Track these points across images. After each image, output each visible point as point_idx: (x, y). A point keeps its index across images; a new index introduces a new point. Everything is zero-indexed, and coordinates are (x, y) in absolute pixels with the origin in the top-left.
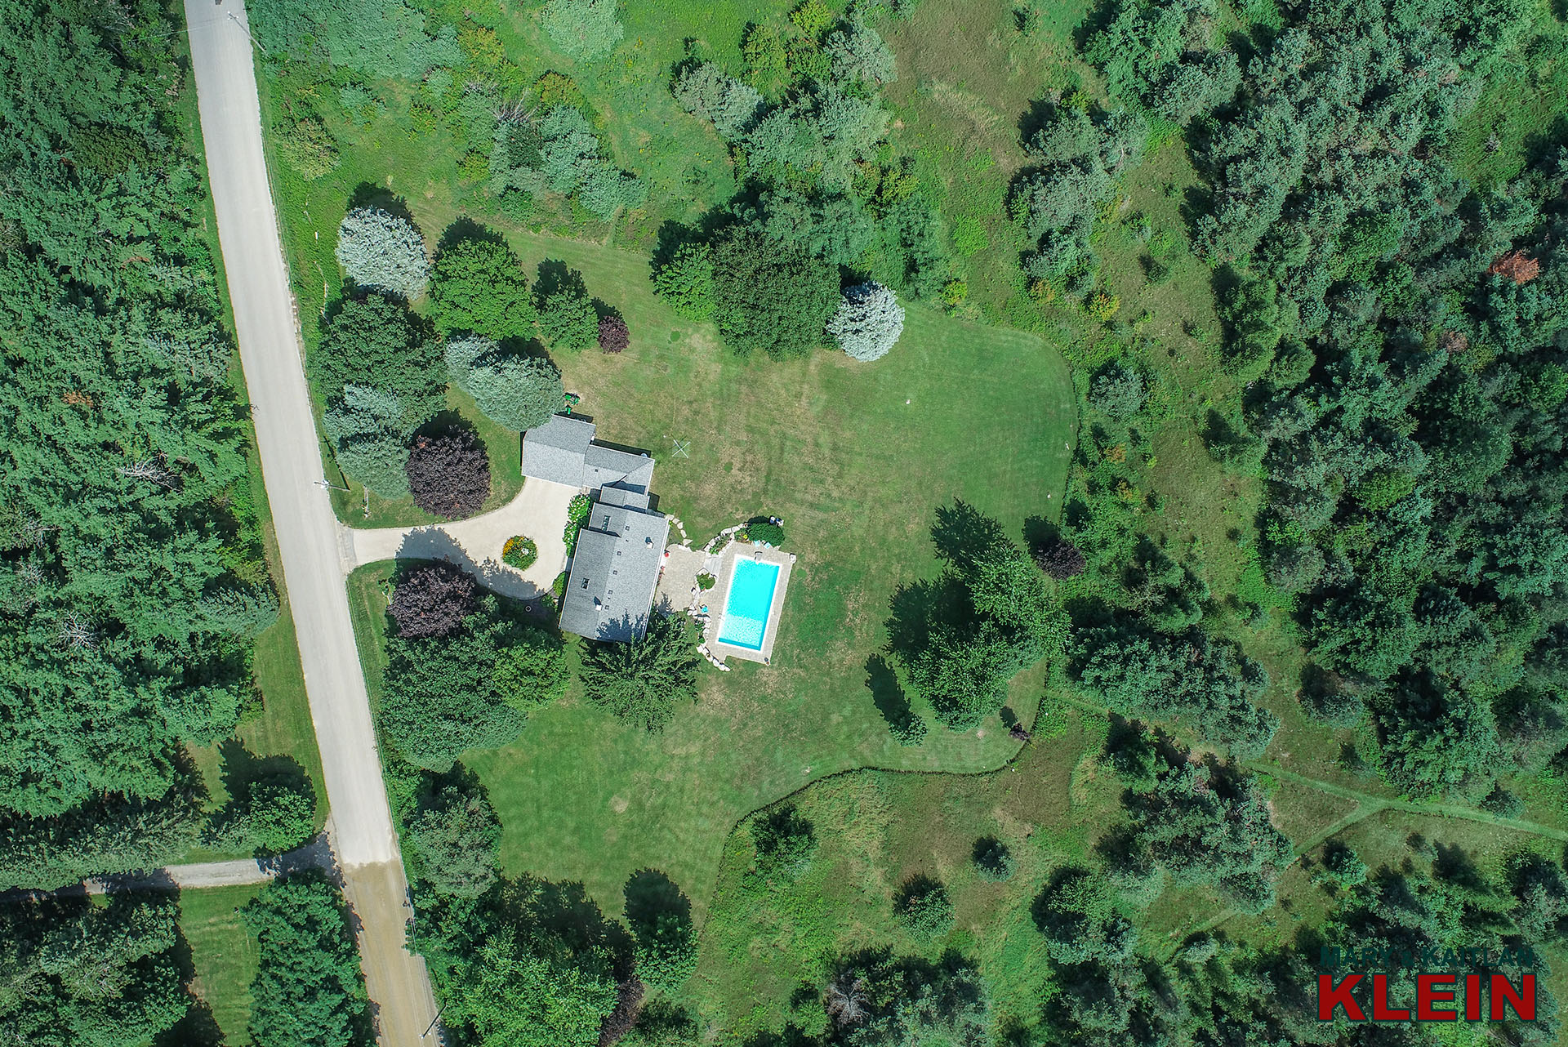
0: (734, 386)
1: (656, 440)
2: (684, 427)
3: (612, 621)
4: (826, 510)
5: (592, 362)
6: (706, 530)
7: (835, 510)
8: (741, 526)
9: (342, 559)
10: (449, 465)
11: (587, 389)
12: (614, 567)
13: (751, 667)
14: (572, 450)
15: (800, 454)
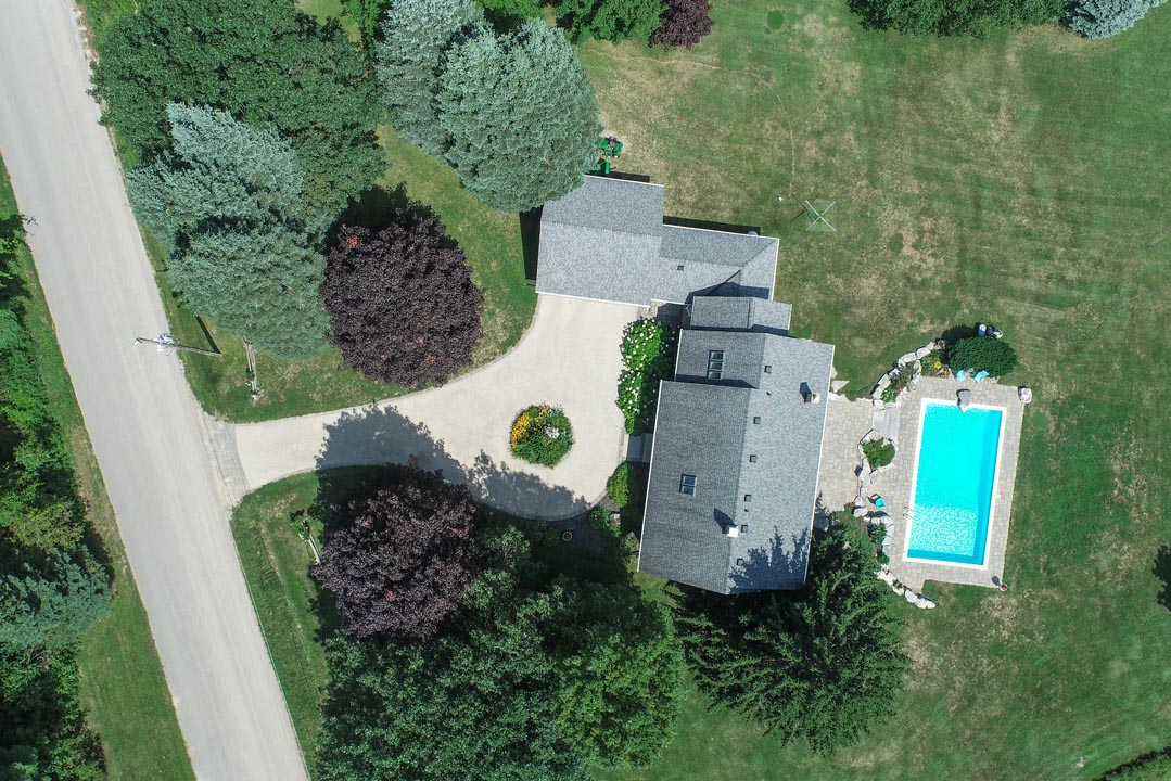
0: (885, 100)
1: (766, 208)
2: (811, 178)
3: (754, 553)
4: (1060, 304)
5: (638, 77)
6: (873, 360)
7: (1074, 303)
8: (931, 346)
9: (219, 482)
10: (409, 276)
11: (632, 126)
12: (750, 447)
13: (969, 596)
14: (635, 232)
15: (1008, 212)
